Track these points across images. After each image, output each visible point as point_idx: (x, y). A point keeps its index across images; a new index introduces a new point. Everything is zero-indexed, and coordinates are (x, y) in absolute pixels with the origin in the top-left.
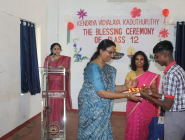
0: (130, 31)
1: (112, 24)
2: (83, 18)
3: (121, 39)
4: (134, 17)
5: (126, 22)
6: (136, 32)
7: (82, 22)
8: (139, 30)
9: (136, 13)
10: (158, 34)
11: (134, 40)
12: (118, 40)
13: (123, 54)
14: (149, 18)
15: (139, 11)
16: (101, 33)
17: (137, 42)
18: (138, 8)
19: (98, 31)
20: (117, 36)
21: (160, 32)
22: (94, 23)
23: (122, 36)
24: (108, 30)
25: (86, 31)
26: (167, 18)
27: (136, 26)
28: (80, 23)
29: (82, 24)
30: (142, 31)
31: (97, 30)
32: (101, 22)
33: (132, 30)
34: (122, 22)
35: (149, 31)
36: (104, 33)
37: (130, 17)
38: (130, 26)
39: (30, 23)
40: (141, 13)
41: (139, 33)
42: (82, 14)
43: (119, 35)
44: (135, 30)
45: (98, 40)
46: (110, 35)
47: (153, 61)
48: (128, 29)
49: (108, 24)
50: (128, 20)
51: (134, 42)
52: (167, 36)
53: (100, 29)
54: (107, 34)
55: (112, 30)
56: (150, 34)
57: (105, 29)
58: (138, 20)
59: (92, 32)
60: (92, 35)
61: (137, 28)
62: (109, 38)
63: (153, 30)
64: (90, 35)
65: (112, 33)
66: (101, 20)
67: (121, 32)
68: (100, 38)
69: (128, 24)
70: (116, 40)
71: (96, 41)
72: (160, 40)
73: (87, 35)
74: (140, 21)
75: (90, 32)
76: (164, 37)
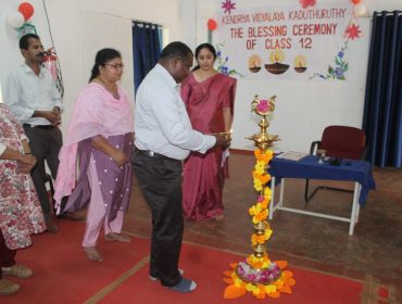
0: (300, 30)
1: (272, 19)
3: (285, 43)
4: (305, 6)
5: (293, 16)
6: (308, 30)
8: (313, 27)
10: (343, 33)
11: (305, 44)
12: (281, 45)
13: (287, 67)
14: (329, 8)
16: (256, 34)
17: (310, 47)
19: (251, 31)
20: (280, 38)
21: (345, 29)
22: (246, 18)
23: (286, 37)
24: (266, 29)
25: (234, 31)
26: (357, 5)
27: (308, 22)
28: (225, 20)
29: (229, 22)
30: (317, 28)
32: (256, 18)
33: (302, 28)
34: (286, 16)
35: (329, 29)
36: (260, 34)
37: (298, 7)
38: (298, 22)
39: (150, 24)
40: (317, 0)
41: (312, 32)
42: (228, 6)
43: (282, 37)
44: (306, 29)
45: (251, 45)
46: (269, 37)
47: (334, 78)
48: (296, 27)
49: (267, 20)
50: (296, 12)
51: (304, 47)
52: (357, 36)
53: (254, 28)
54: (264, 35)
55: (271, 29)
56: (331, 33)
57: (262, 27)
58: (312, 12)
59: (242, 33)
60: (242, 37)
61: (310, 25)
62: (268, 41)
63: (335, 27)
64: (240, 37)
65: (271, 34)
66: (256, 14)
67: (286, 32)
68: (255, 42)
69: (296, 18)
70: (277, 45)
71: (249, 47)
72: (346, 43)
73: (235, 37)
74: (315, 13)
75: (240, 33)
76: (353, 39)
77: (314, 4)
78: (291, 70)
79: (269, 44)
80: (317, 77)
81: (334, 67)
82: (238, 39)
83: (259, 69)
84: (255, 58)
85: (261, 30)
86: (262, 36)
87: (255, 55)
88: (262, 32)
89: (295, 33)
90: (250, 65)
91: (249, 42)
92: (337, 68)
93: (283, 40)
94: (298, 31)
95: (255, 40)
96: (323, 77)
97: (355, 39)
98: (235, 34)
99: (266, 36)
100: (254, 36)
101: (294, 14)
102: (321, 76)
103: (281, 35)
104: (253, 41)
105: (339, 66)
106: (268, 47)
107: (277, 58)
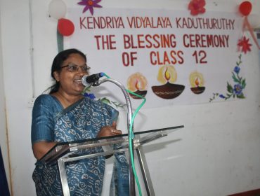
0: (191, 41)
1: (155, 25)
2: (92, 12)
3: (176, 56)
5: (181, 23)
6: (200, 42)
7: (91, 20)
8: (205, 38)
9: (197, 6)
11: (199, 58)
12: (171, 59)
13: (181, 88)
14: (218, 17)
16: (136, 44)
17: (206, 62)
19: (128, 40)
20: (168, 50)
21: (237, 42)
22: (118, 22)
23: (176, 50)
24: (148, 38)
25: (100, 39)
27: (200, 32)
28: (85, 23)
29: (91, 25)
30: (210, 40)
31: (127, 39)
32: (134, 22)
33: (193, 38)
34: (173, 23)
35: (222, 41)
36: (142, 44)
37: (187, 14)
38: (189, 32)
40: (205, 7)
41: (205, 44)
42: (90, 2)
43: (171, 49)
44: (198, 39)
45: (129, 60)
46: (153, 49)
47: (234, 96)
48: (186, 37)
49: (148, 26)
50: (184, 19)
51: (199, 61)
52: (249, 50)
53: (132, 36)
54: (147, 46)
55: (156, 38)
56: (224, 46)
57: (143, 35)
58: (201, 21)
59: (115, 42)
60: (115, 48)
61: (202, 36)
62: (153, 55)
63: (227, 39)
64: (111, 48)
65: (157, 45)
66: (133, 18)
67: (175, 42)
68: (134, 56)
69: (185, 26)
70: (166, 59)
71: (126, 63)
72: (240, 57)
73: (103, 48)
74: (205, 22)
75: (111, 42)
76: (245, 53)
77: (203, 11)
78: (187, 92)
79: (155, 58)
82: (107, 52)
83: (144, 93)
84: (135, 79)
85: (142, 39)
86: (143, 47)
87: (136, 74)
88: (143, 42)
89: (187, 44)
90: (130, 88)
91: (126, 56)
92: (235, 86)
93: (173, 54)
94: (189, 42)
95: (136, 53)
96: (224, 97)
97: (248, 52)
98: (103, 43)
99: (150, 47)
100: (133, 47)
101: (182, 20)
102: (222, 96)
103: (169, 46)
104: (132, 53)
105: (237, 83)
106: (154, 62)
107: (168, 77)
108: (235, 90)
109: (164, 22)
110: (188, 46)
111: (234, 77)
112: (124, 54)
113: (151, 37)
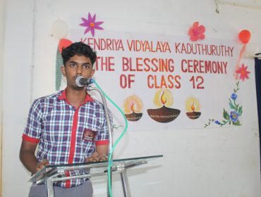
0: (189, 66)
1: (154, 49)
3: (173, 81)
4: (193, 39)
5: (180, 48)
6: (198, 67)
8: (203, 64)
9: (197, 32)
11: (196, 84)
12: (168, 83)
13: (177, 112)
14: (217, 44)
15: (202, 28)
16: (134, 67)
17: (203, 88)
18: (200, 25)
19: (127, 63)
20: (166, 74)
22: (118, 45)
23: (174, 74)
24: (147, 61)
27: (198, 57)
30: (208, 65)
31: (125, 62)
32: (133, 45)
33: (191, 64)
34: (173, 48)
35: (220, 68)
36: (140, 68)
37: (186, 39)
38: (187, 57)
40: (205, 34)
41: (203, 69)
43: (169, 73)
44: (197, 64)
45: (127, 82)
46: (151, 73)
47: (230, 123)
48: (184, 62)
49: (148, 50)
50: (183, 45)
51: (196, 86)
52: (248, 77)
53: (130, 59)
54: (145, 69)
55: (154, 62)
56: (222, 73)
57: (141, 59)
58: (201, 47)
59: (113, 64)
60: (113, 70)
61: (200, 61)
62: (151, 78)
63: (225, 66)
64: (110, 70)
65: (155, 69)
66: (133, 41)
67: (173, 67)
68: (132, 78)
69: (184, 52)
70: (163, 83)
71: (124, 85)
72: (237, 85)
73: (102, 69)
74: (204, 48)
75: (110, 64)
76: (243, 80)
77: (203, 37)
79: (152, 82)
80: (213, 124)
81: (229, 110)
83: (140, 115)
84: (132, 100)
86: (142, 70)
87: (132, 97)
88: (142, 65)
89: (184, 69)
90: (126, 110)
91: (123, 78)
92: (231, 113)
93: (170, 78)
94: (187, 68)
95: (134, 75)
96: (219, 124)
97: (246, 79)
98: (102, 64)
99: (149, 70)
100: (131, 70)
101: (181, 46)
102: (217, 122)
103: (167, 71)
104: (129, 76)
105: (233, 110)
106: (151, 85)
107: (164, 100)
108: (232, 116)
109: (163, 47)
110: (186, 71)
111: (231, 104)
112: (122, 76)
113: (149, 61)
